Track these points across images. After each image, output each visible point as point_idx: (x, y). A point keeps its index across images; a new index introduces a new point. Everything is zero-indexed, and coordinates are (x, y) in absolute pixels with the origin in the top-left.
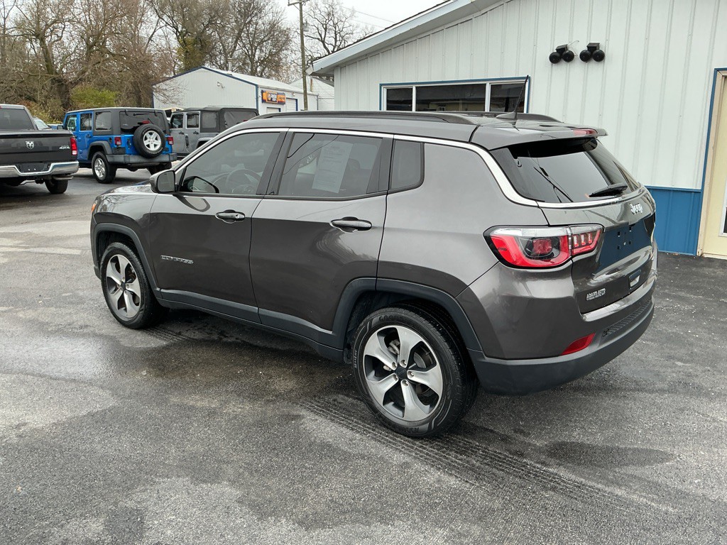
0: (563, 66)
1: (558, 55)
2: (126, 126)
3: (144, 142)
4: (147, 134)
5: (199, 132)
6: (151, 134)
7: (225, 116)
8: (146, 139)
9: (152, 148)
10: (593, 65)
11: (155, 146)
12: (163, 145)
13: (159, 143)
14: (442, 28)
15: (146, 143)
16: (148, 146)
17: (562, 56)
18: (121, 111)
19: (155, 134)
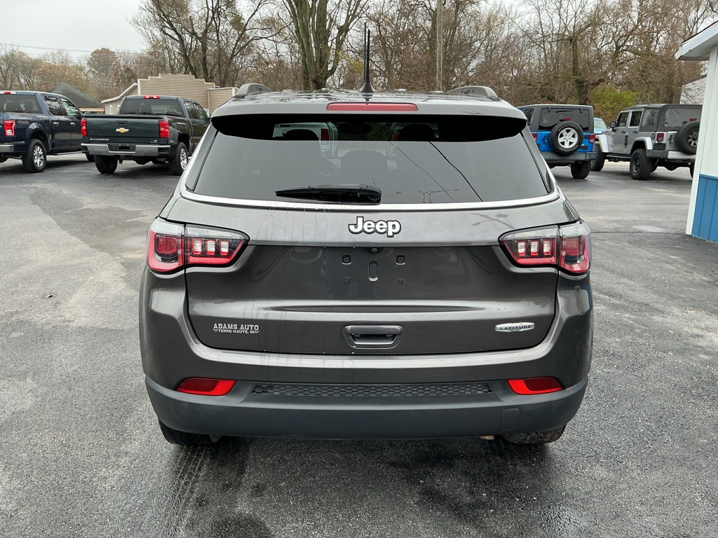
2: (545, 122)
3: (559, 139)
4: (564, 132)
5: (638, 130)
6: (568, 131)
7: (667, 114)
8: (562, 136)
9: (567, 146)
11: (571, 143)
12: (579, 143)
13: (575, 141)
15: (560, 140)
16: (563, 143)
18: (543, 108)
19: (573, 131)
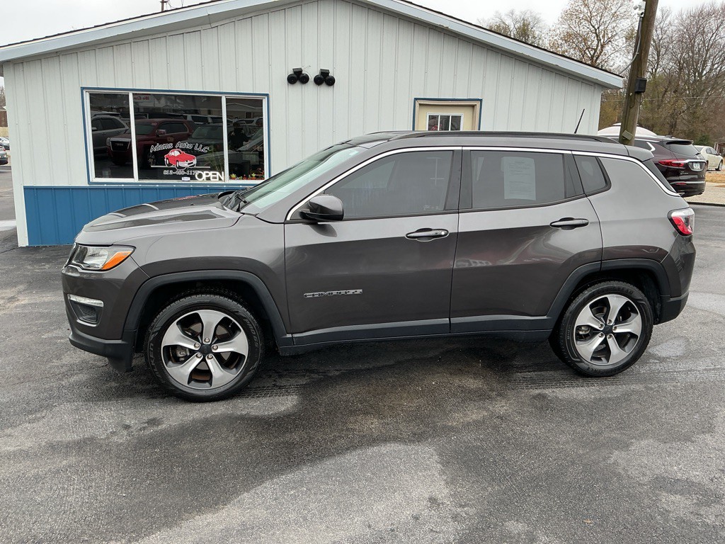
0: (298, 87)
1: (295, 76)
10: (324, 88)
14: (165, 34)
17: (297, 77)
